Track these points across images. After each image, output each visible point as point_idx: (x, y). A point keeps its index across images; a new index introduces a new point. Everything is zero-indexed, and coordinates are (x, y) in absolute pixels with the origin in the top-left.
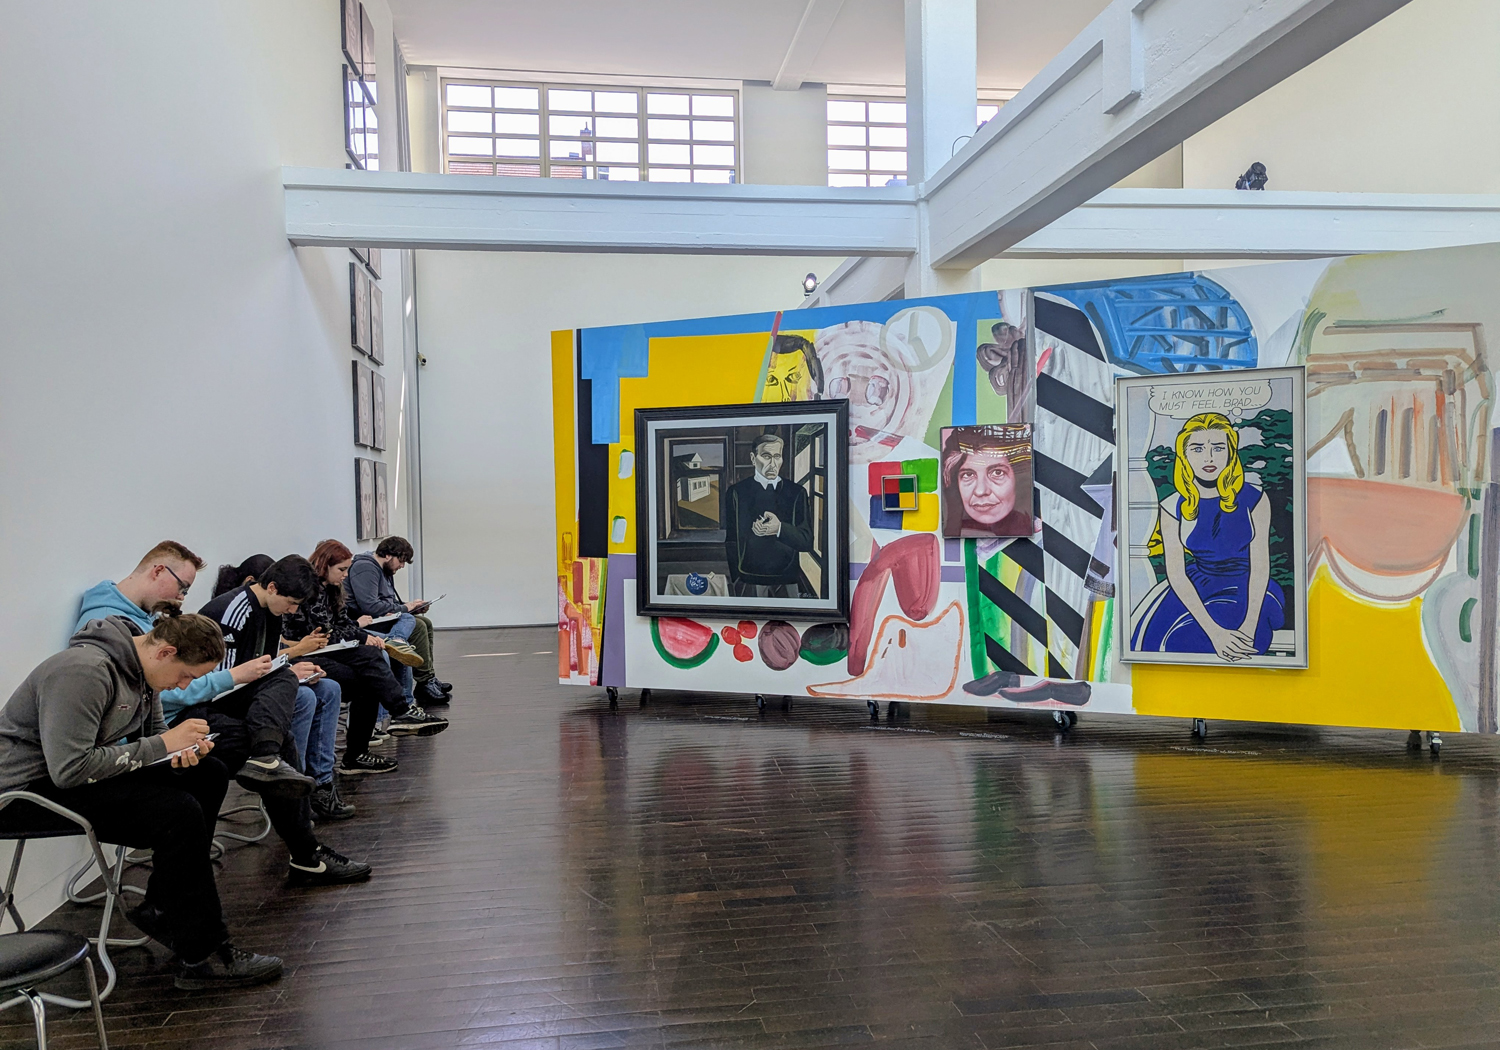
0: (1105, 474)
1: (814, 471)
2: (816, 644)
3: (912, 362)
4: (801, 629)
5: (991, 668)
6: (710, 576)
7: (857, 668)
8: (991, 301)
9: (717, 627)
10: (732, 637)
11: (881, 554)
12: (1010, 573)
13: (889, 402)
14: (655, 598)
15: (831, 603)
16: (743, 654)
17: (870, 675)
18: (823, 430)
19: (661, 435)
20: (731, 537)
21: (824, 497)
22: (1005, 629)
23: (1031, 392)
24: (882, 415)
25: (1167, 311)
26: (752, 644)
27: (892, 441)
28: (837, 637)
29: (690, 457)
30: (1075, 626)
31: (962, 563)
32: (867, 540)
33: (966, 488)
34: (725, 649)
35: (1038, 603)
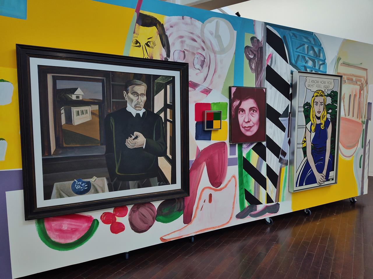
1: (166, 106)
2: (165, 211)
4: (156, 204)
5: (247, 204)
6: (92, 180)
7: (188, 220)
8: (250, 24)
9: (97, 215)
10: (108, 219)
11: (202, 154)
12: (254, 159)
14: (41, 203)
15: (178, 186)
16: (117, 228)
17: (195, 221)
18: (172, 80)
19: (43, 71)
20: (109, 150)
21: (173, 123)
23: (264, 74)
24: (202, 76)
25: (306, 46)
26: (124, 220)
27: (207, 92)
28: (177, 205)
31: (237, 156)
34: (103, 228)
35: (264, 172)
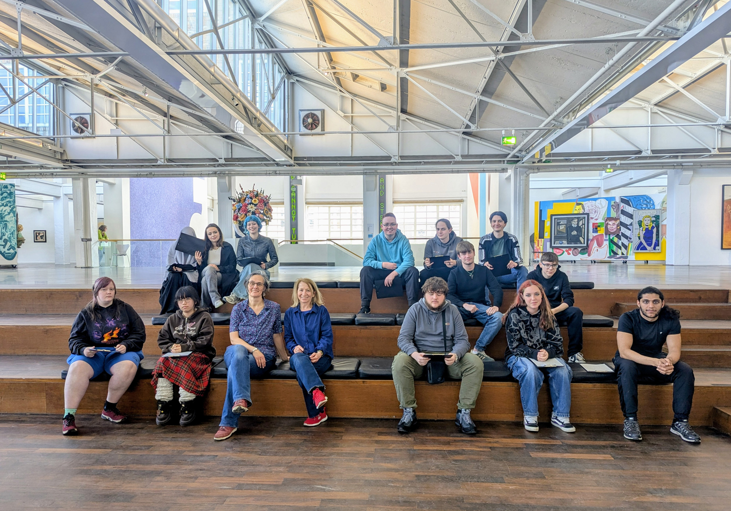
0: (631, 224)
1: (583, 224)
2: (582, 251)
3: (600, 207)
4: (580, 249)
5: (612, 254)
6: (563, 241)
7: (589, 255)
8: (614, 198)
9: (564, 250)
10: (567, 251)
11: (594, 237)
12: (616, 240)
13: (596, 213)
14: (553, 245)
15: (585, 245)
16: (569, 254)
17: (591, 256)
18: (585, 218)
19: (555, 219)
20: (568, 235)
21: (584, 229)
22: (615, 248)
23: (620, 212)
24: (595, 215)
25: (642, 200)
26: (571, 252)
27: (597, 219)
28: (586, 250)
29: (560, 222)
30: (626, 247)
31: (608, 238)
32: (592, 235)
33: (609, 226)
34: (566, 253)
35: (620, 244)
